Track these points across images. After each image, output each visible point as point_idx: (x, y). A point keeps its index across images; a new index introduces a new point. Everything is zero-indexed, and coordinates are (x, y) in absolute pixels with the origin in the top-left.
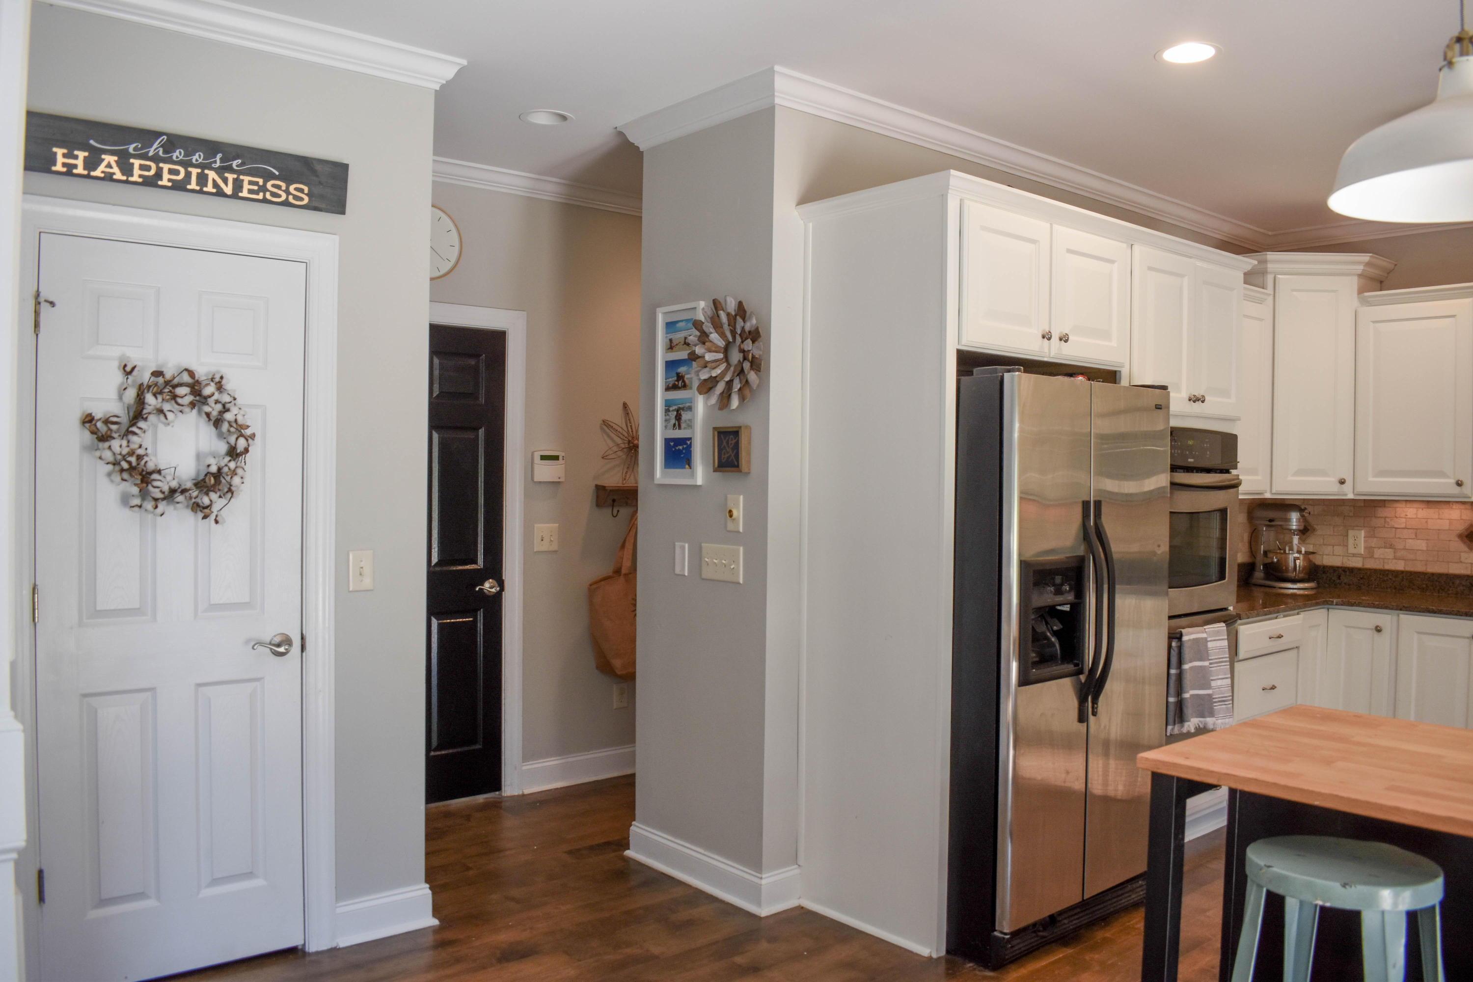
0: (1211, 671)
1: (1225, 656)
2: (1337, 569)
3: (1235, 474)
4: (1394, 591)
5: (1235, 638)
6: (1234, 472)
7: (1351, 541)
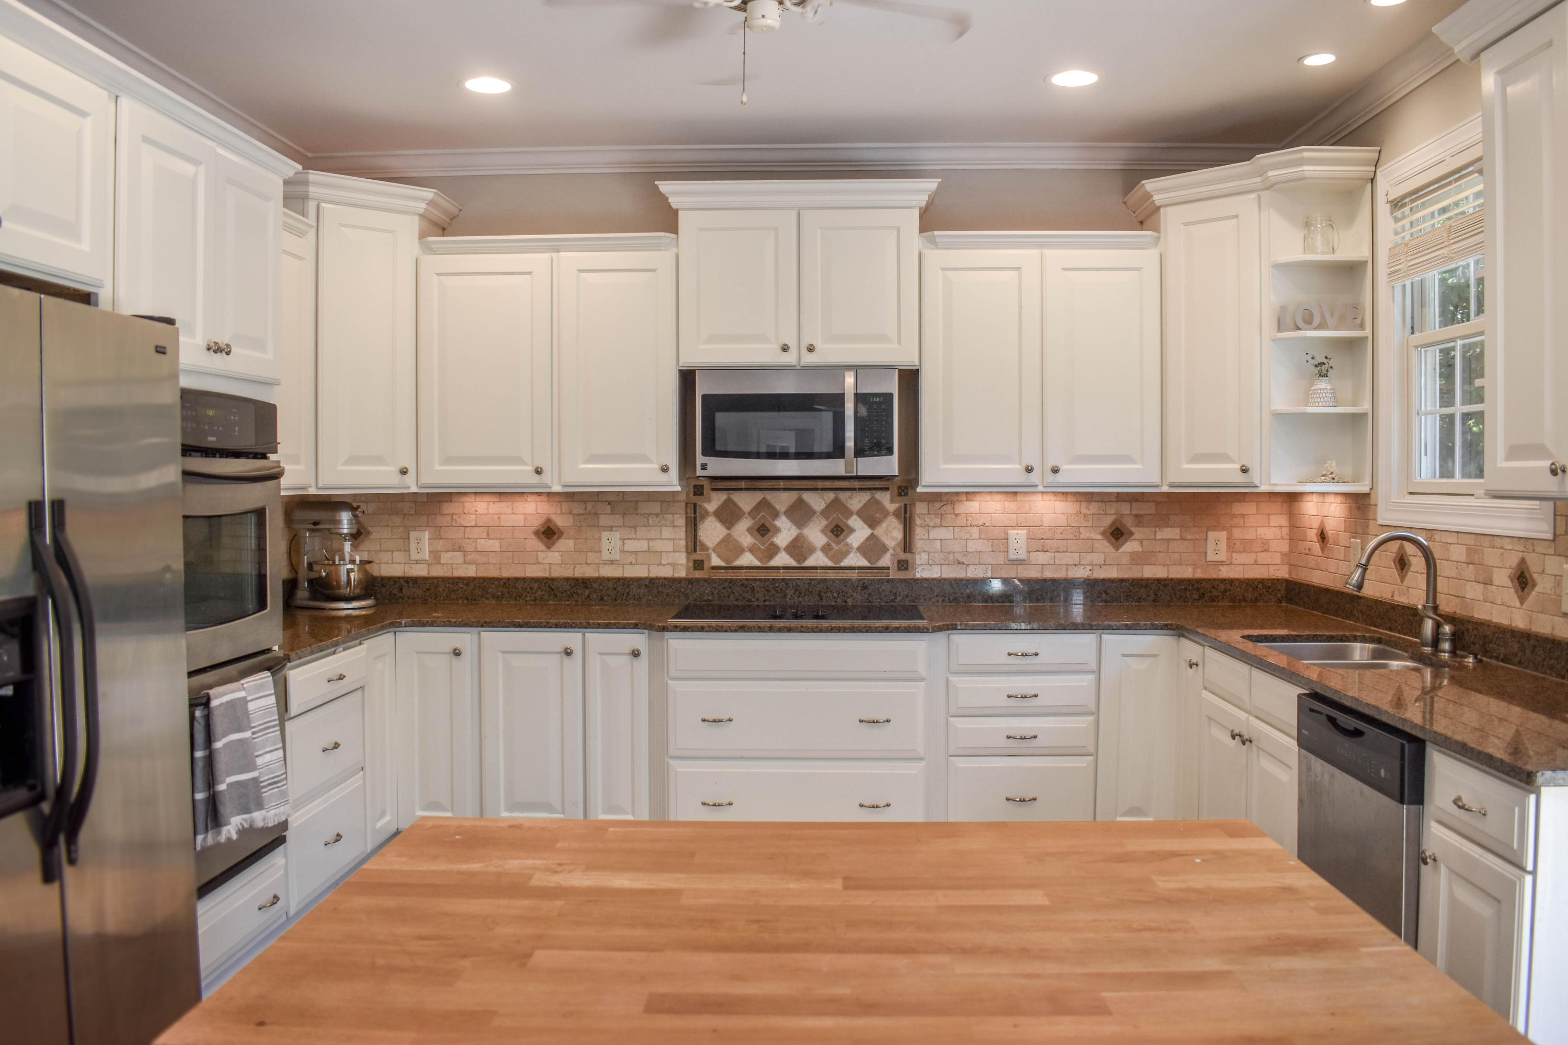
0: (255, 743)
1: (273, 718)
2: (397, 580)
3: (275, 459)
4: (465, 602)
5: (283, 688)
6: (273, 457)
7: (413, 545)
